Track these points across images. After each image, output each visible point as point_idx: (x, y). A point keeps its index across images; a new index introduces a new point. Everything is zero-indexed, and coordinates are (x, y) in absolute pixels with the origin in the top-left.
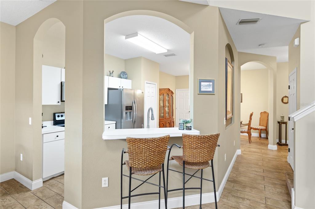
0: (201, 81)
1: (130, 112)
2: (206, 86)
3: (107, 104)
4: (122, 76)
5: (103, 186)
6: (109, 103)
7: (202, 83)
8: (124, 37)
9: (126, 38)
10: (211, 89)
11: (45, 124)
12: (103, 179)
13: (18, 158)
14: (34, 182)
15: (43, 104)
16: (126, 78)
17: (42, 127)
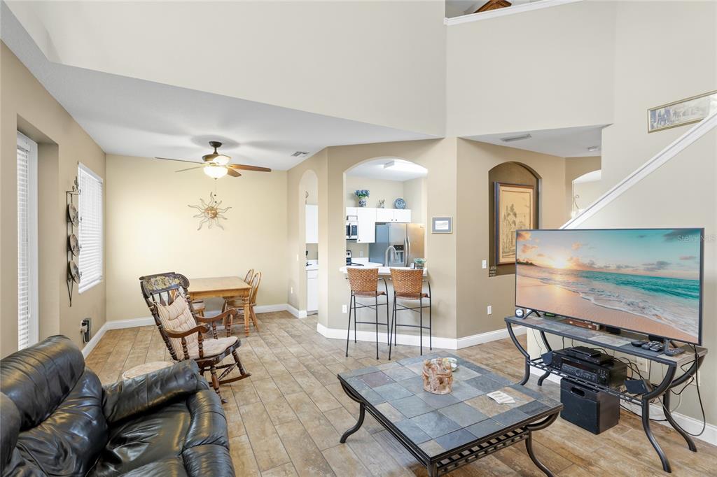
0: (435, 220)
1: (402, 253)
2: (441, 224)
3: (374, 242)
4: (397, 204)
5: (344, 312)
6: (377, 241)
7: (437, 222)
8: (383, 166)
9: (385, 167)
10: (447, 228)
11: (310, 262)
12: (343, 306)
13: (289, 291)
14: (300, 312)
15: (307, 242)
16: (404, 208)
17: (308, 265)
